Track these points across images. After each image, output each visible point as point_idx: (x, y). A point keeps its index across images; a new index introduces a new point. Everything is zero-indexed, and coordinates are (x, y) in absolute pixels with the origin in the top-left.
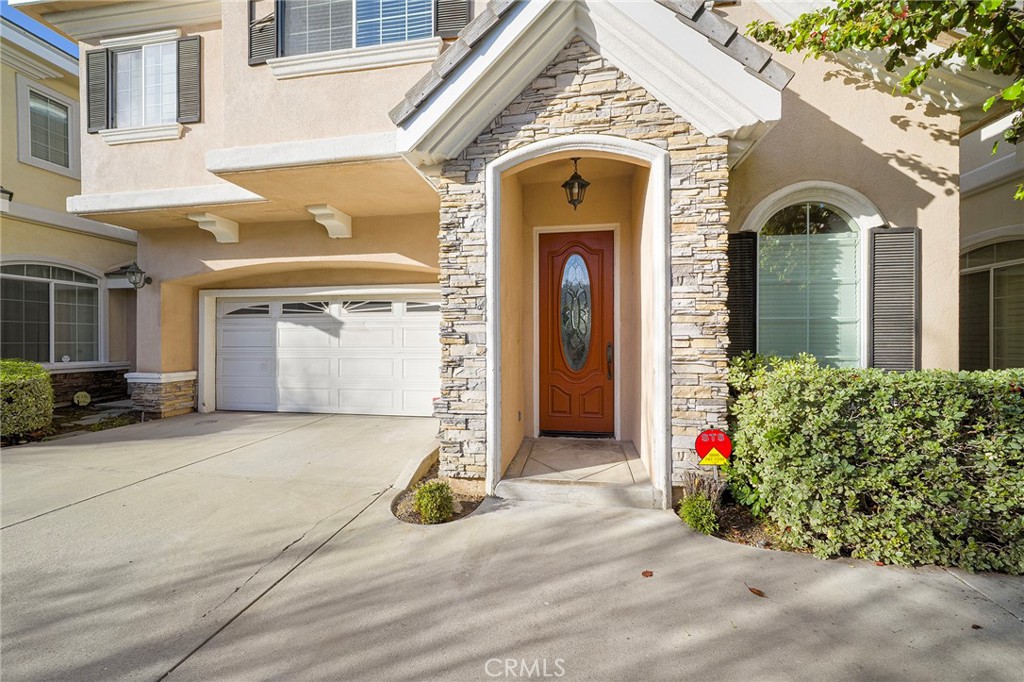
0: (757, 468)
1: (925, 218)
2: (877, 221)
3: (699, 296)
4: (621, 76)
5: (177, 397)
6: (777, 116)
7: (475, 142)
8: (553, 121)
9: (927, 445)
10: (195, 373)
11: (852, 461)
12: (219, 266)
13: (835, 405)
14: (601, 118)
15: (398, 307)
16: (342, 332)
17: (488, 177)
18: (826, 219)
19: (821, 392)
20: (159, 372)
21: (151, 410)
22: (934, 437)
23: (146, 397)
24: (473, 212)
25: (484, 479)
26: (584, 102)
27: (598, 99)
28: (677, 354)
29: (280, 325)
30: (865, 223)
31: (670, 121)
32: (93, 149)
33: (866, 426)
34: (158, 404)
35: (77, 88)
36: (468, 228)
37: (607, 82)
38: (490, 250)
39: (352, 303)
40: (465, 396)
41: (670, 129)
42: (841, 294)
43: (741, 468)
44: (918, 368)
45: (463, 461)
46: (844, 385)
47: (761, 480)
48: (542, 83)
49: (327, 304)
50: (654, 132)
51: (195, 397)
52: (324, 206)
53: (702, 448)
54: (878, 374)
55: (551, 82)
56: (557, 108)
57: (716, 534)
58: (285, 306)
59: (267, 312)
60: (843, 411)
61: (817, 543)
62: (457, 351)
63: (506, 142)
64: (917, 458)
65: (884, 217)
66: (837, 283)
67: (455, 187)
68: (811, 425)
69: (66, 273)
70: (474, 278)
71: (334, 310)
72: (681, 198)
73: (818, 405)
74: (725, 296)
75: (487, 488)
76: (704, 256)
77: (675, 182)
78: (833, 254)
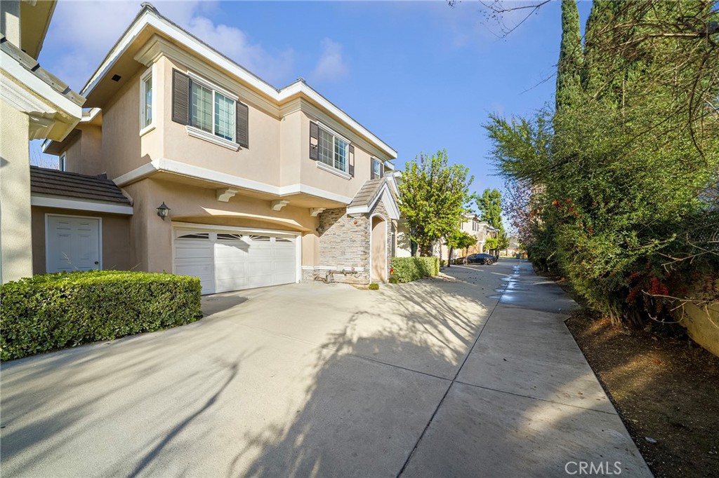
8: (377, 210)
15: (273, 239)
16: (249, 250)
29: (216, 246)
32: (175, 131)
39: (253, 236)
49: (242, 236)
58: (218, 235)
59: (208, 238)
71: (245, 239)
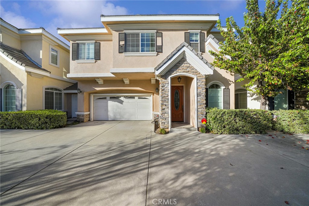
0: (210, 123)
1: (230, 87)
2: (224, 87)
3: (202, 99)
4: (190, 64)
5: (87, 117)
6: (213, 74)
7: (167, 73)
8: (179, 71)
9: (231, 119)
10: (89, 112)
11: (223, 121)
12: (98, 89)
13: (221, 114)
14: (187, 71)
15: (136, 98)
16: (124, 103)
17: (169, 78)
18: (217, 86)
19: (219, 112)
20: (84, 112)
21: (82, 120)
22: (232, 118)
23: (80, 117)
24: (167, 84)
25: (168, 128)
26: (184, 68)
27: (187, 68)
28: (198, 107)
29: (109, 102)
30: (223, 88)
31: (197, 72)
32: (73, 64)
33: (224, 116)
34: (84, 119)
35: (69, 53)
36: (166, 87)
37: (188, 65)
38: (170, 91)
39: (126, 97)
40: (165, 115)
41: (197, 73)
42: (219, 98)
43: (208, 124)
44: (230, 109)
45: (165, 125)
46: (222, 111)
47: (211, 125)
48: (178, 64)
49: (120, 97)
50: (195, 74)
51: (90, 118)
52: (127, 78)
53: (202, 121)
54: (225, 110)
55: (179, 64)
56: (180, 68)
57: (206, 133)
58: (110, 97)
59: (106, 99)
60: (222, 115)
61: (219, 132)
62: (164, 107)
63: (172, 73)
64: (230, 120)
65: (225, 87)
66: (219, 96)
67: (163, 80)
68: (218, 117)
69: (56, 89)
70: (167, 95)
71: (122, 98)
72: (199, 84)
73: (219, 114)
74: (205, 99)
75: (169, 130)
76: (202, 93)
77: (198, 81)
78: (218, 92)
